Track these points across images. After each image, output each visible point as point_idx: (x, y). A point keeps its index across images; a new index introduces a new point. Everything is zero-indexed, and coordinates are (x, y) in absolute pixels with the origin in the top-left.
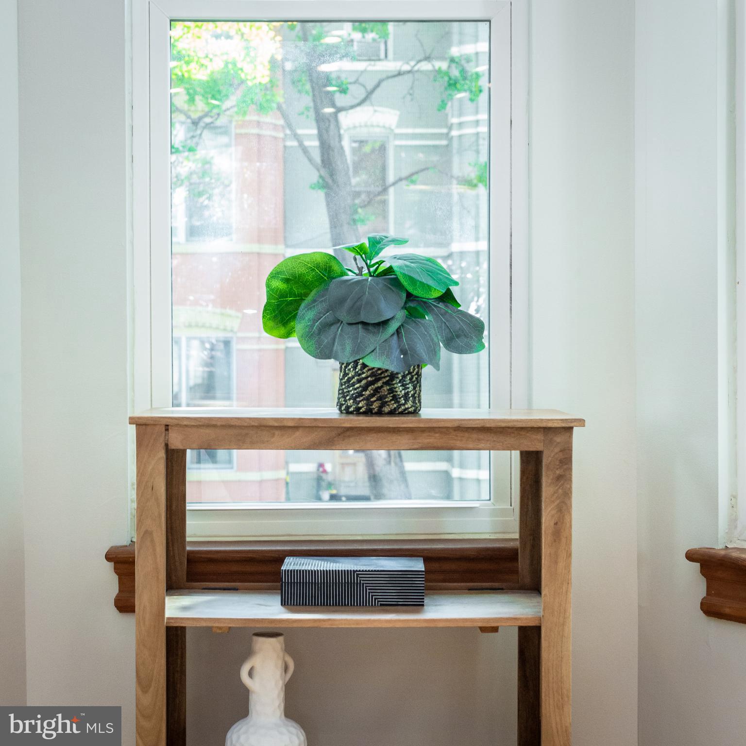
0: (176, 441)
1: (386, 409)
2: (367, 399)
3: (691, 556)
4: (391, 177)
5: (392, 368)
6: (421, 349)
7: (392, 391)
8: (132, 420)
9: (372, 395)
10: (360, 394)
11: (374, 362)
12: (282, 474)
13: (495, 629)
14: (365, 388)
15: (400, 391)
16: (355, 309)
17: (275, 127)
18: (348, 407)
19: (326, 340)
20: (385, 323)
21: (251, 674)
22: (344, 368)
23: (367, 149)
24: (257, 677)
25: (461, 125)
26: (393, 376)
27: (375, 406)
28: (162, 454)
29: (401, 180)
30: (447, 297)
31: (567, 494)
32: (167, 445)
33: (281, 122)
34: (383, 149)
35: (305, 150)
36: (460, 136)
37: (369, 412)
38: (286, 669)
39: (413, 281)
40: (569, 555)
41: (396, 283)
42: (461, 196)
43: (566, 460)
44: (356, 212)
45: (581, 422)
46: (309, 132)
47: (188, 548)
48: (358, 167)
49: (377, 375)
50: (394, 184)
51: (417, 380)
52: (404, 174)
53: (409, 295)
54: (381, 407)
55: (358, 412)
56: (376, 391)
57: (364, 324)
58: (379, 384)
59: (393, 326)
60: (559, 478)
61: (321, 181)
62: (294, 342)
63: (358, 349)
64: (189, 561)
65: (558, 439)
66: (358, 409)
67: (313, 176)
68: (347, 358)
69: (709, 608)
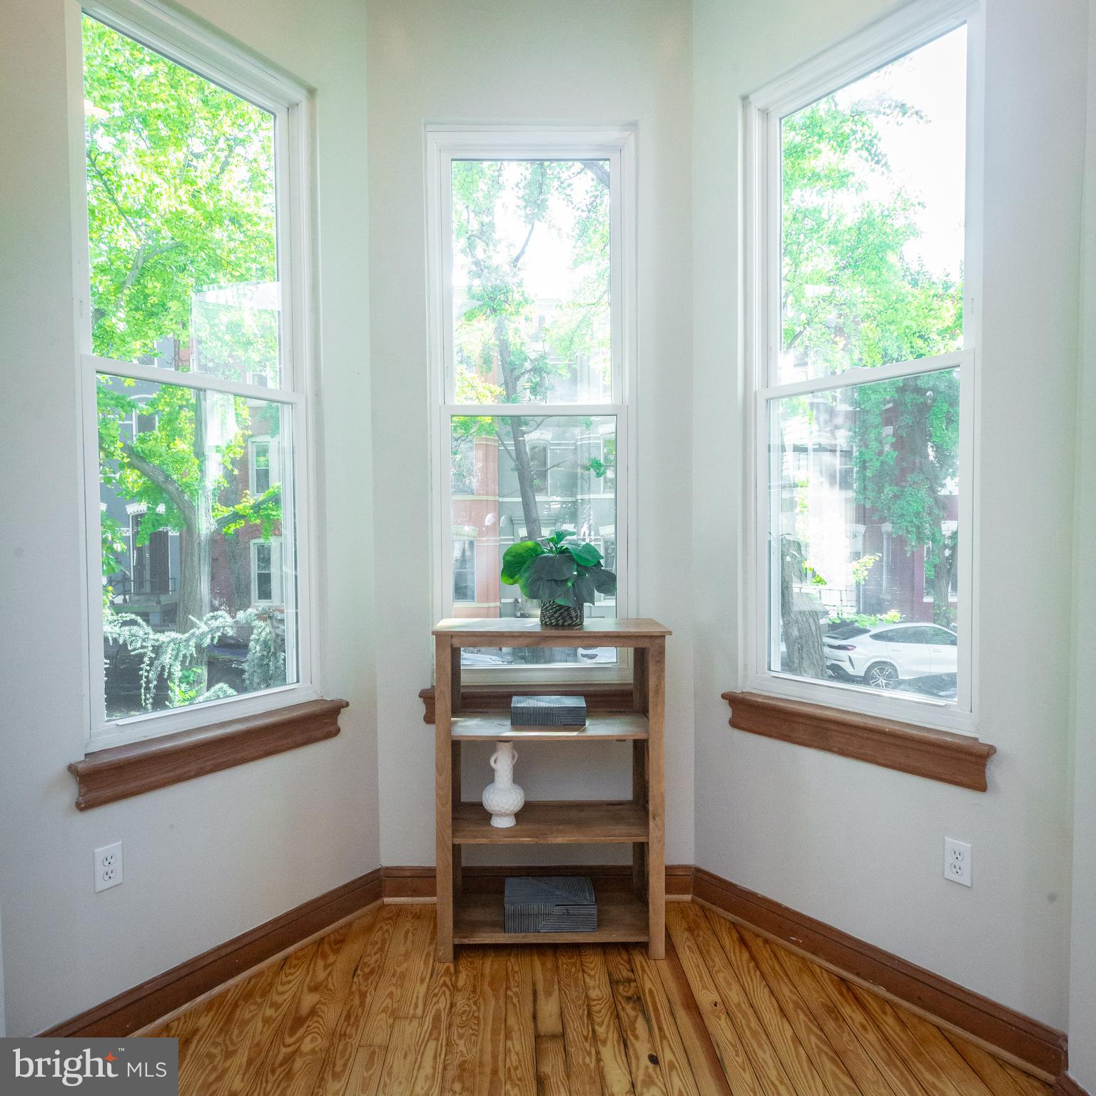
0: (456, 642)
1: (566, 624)
2: (556, 618)
3: (724, 696)
4: (549, 465)
5: (570, 605)
6: (585, 593)
7: (569, 614)
8: (434, 633)
9: (559, 617)
10: (552, 616)
11: (560, 601)
12: (498, 604)
13: (624, 740)
14: (555, 613)
15: (573, 614)
16: (550, 573)
17: (494, 440)
18: (546, 622)
19: (535, 589)
21: (495, 762)
22: (544, 604)
23: (537, 450)
24: (498, 764)
25: (582, 439)
26: (569, 607)
27: (560, 622)
28: (449, 650)
29: (554, 466)
30: (597, 564)
31: (662, 670)
32: (452, 645)
33: (497, 438)
34: (545, 449)
35: (508, 452)
36: (581, 445)
37: (556, 628)
38: (514, 757)
39: (579, 556)
40: (664, 702)
41: (570, 559)
42: (582, 474)
43: (661, 652)
45: (670, 633)
46: (510, 443)
47: (462, 691)
48: (533, 459)
49: (561, 607)
50: (550, 468)
51: (582, 611)
52: (555, 463)
53: (577, 565)
54: (563, 623)
55: (551, 626)
56: (561, 614)
57: (556, 581)
58: (563, 610)
59: (569, 583)
60: (658, 661)
61: (516, 467)
63: (552, 595)
64: (462, 697)
65: (658, 641)
66: (551, 623)
67: (512, 464)
68: (546, 599)
69: (734, 724)
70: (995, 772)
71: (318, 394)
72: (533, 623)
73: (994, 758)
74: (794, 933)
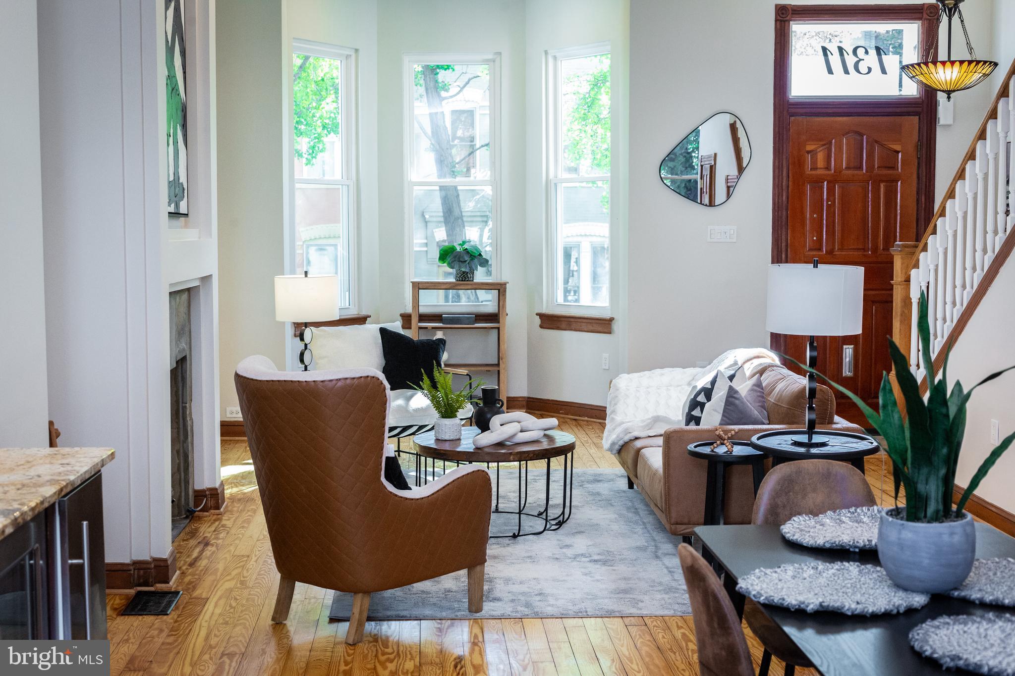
1: (466, 280)
2: (462, 277)
3: (537, 314)
5: (467, 271)
6: (474, 266)
7: (467, 276)
10: (460, 276)
11: (463, 270)
15: (469, 276)
16: (459, 258)
18: (457, 280)
19: (452, 264)
20: (466, 261)
22: (457, 271)
26: (467, 273)
27: (463, 279)
28: (417, 289)
30: (480, 255)
31: (505, 298)
37: (462, 281)
39: (472, 251)
41: (468, 253)
44: (455, 167)
45: (508, 283)
49: (464, 272)
50: (479, 149)
51: (473, 273)
53: (471, 255)
55: (460, 280)
56: (464, 276)
57: (461, 261)
58: (464, 274)
59: (467, 262)
60: (504, 295)
61: (432, 146)
62: (445, 264)
63: (460, 267)
65: (503, 286)
68: (457, 268)
69: (541, 327)
70: (615, 326)
71: (358, 180)
72: (452, 280)
73: (613, 322)
74: (561, 409)
